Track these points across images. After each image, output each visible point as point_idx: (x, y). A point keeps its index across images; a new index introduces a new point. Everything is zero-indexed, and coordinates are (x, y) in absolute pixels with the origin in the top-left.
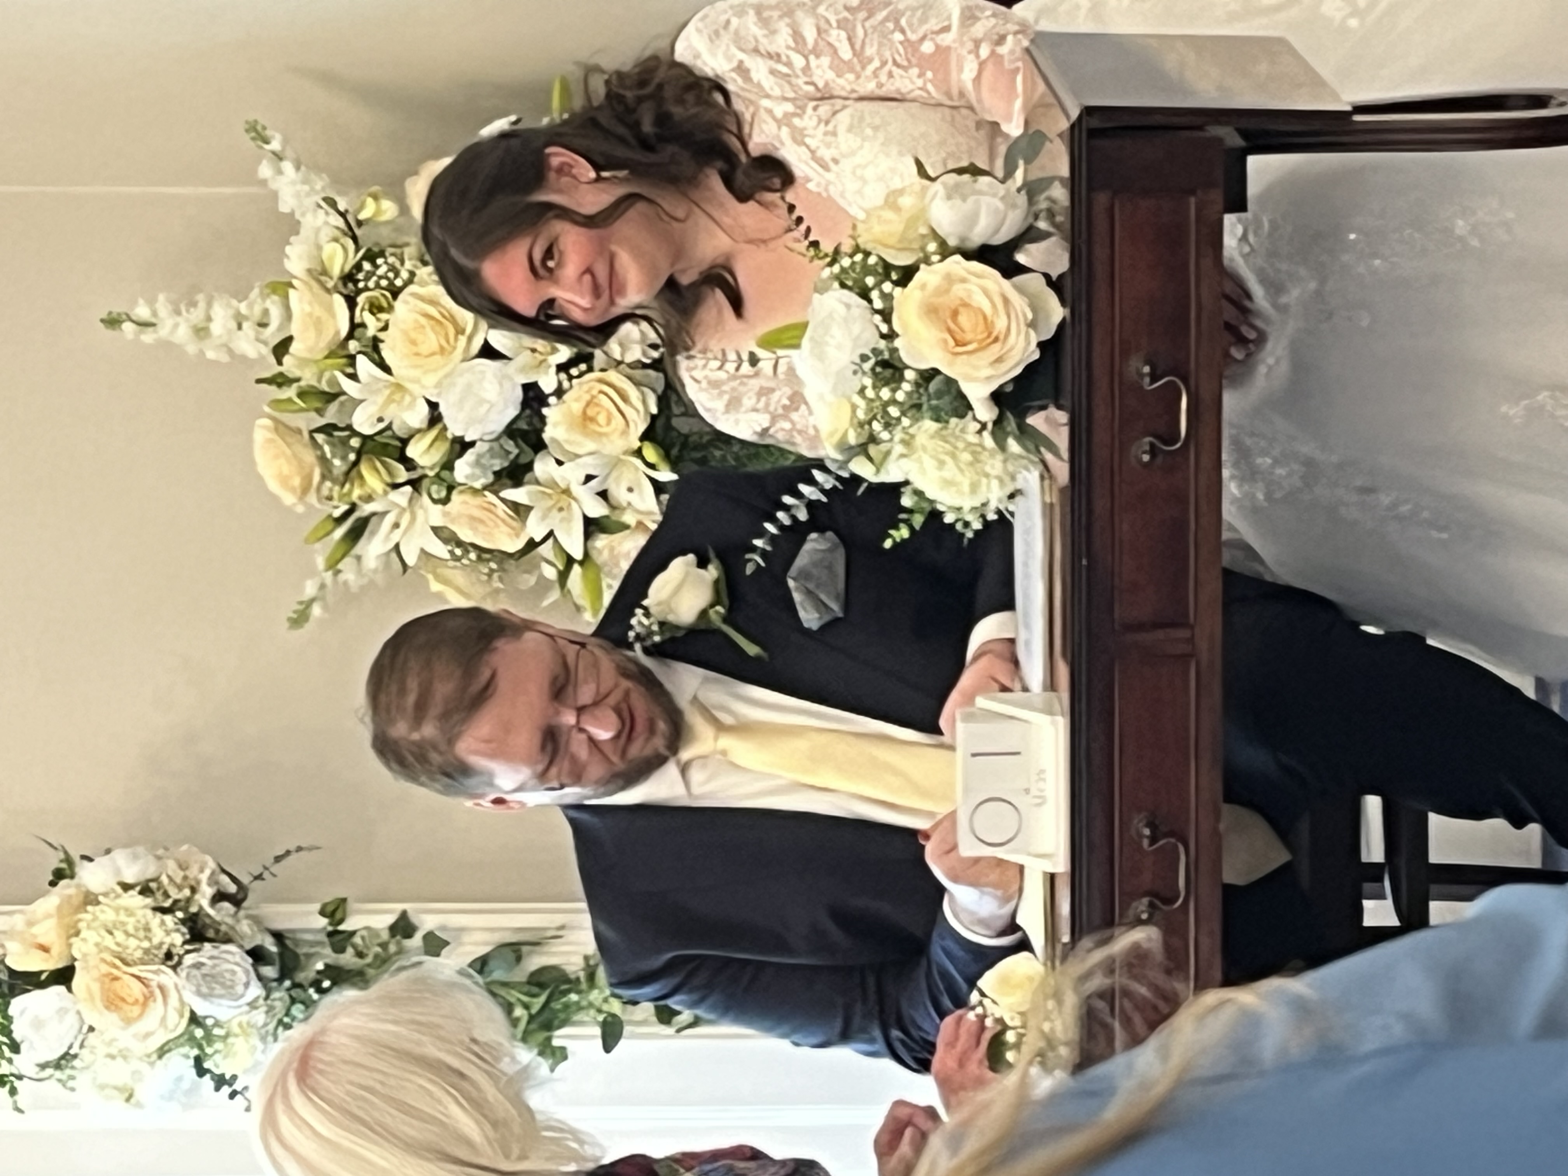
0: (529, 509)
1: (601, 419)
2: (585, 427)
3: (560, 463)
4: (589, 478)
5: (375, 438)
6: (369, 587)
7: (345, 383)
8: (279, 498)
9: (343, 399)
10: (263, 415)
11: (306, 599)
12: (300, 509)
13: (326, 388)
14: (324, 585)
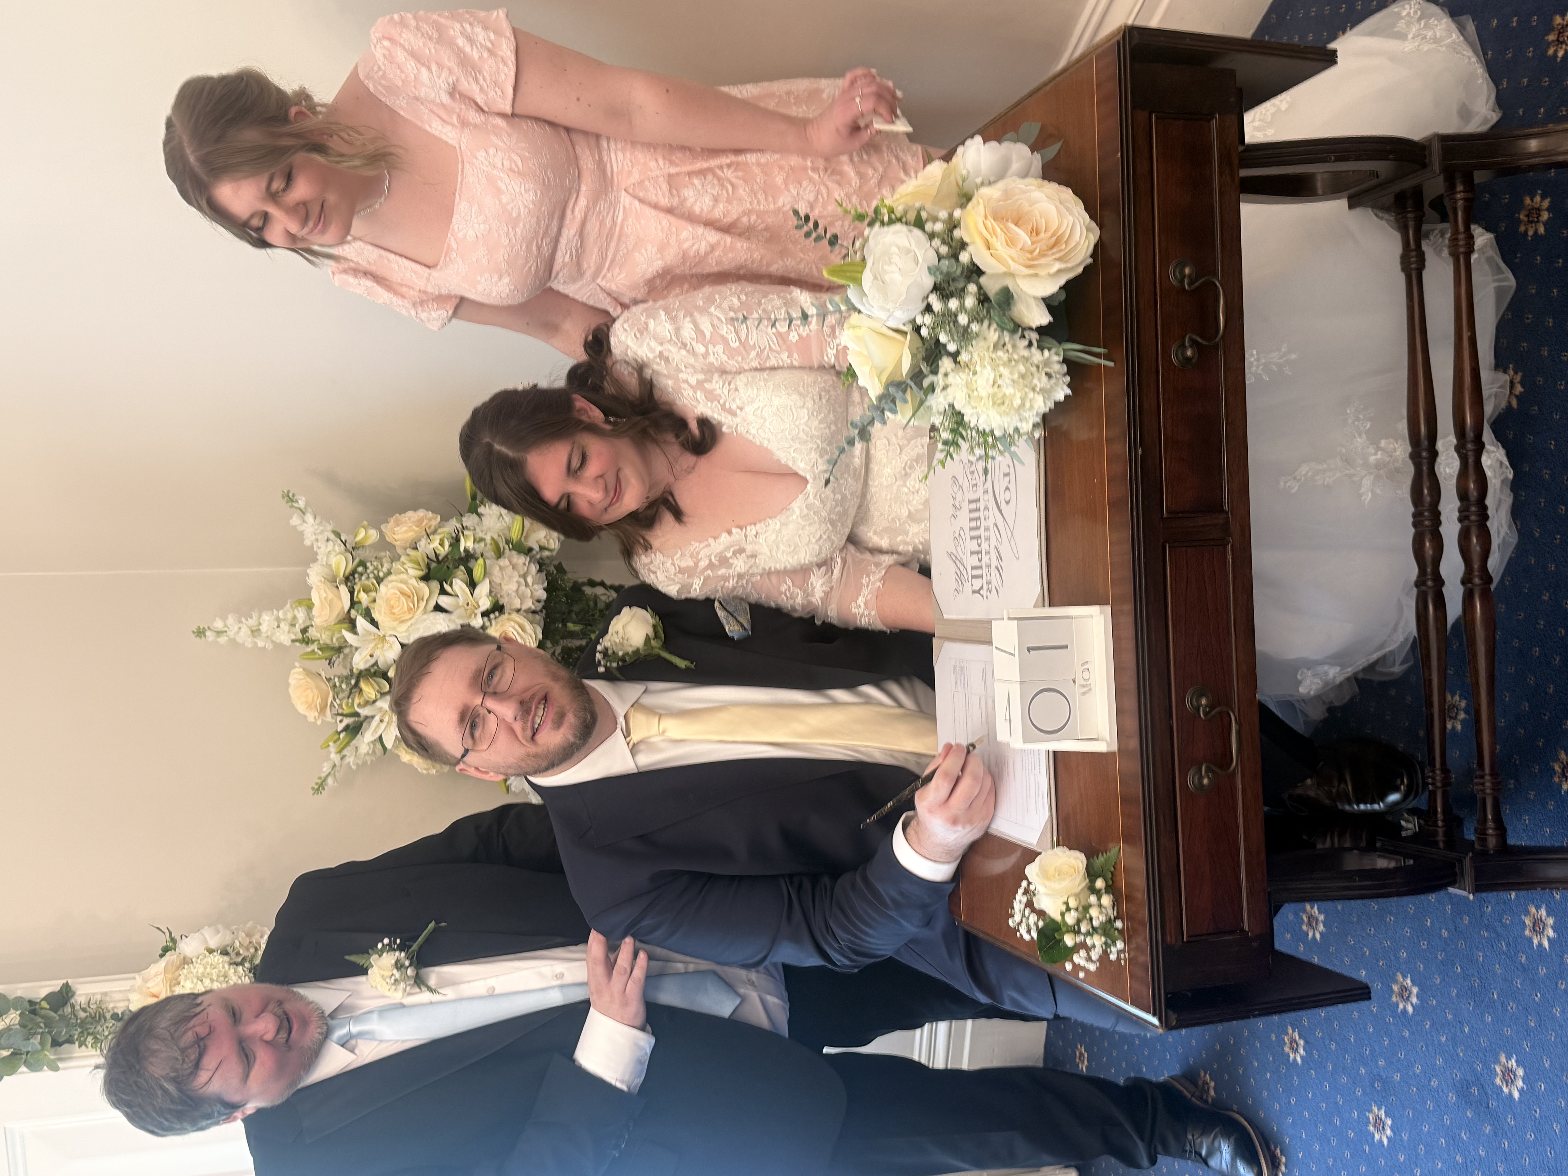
5: (368, 670)
6: (363, 766)
7: (349, 636)
8: (305, 717)
9: (346, 651)
10: (296, 667)
11: (323, 775)
12: (319, 722)
13: (337, 645)
14: (335, 766)
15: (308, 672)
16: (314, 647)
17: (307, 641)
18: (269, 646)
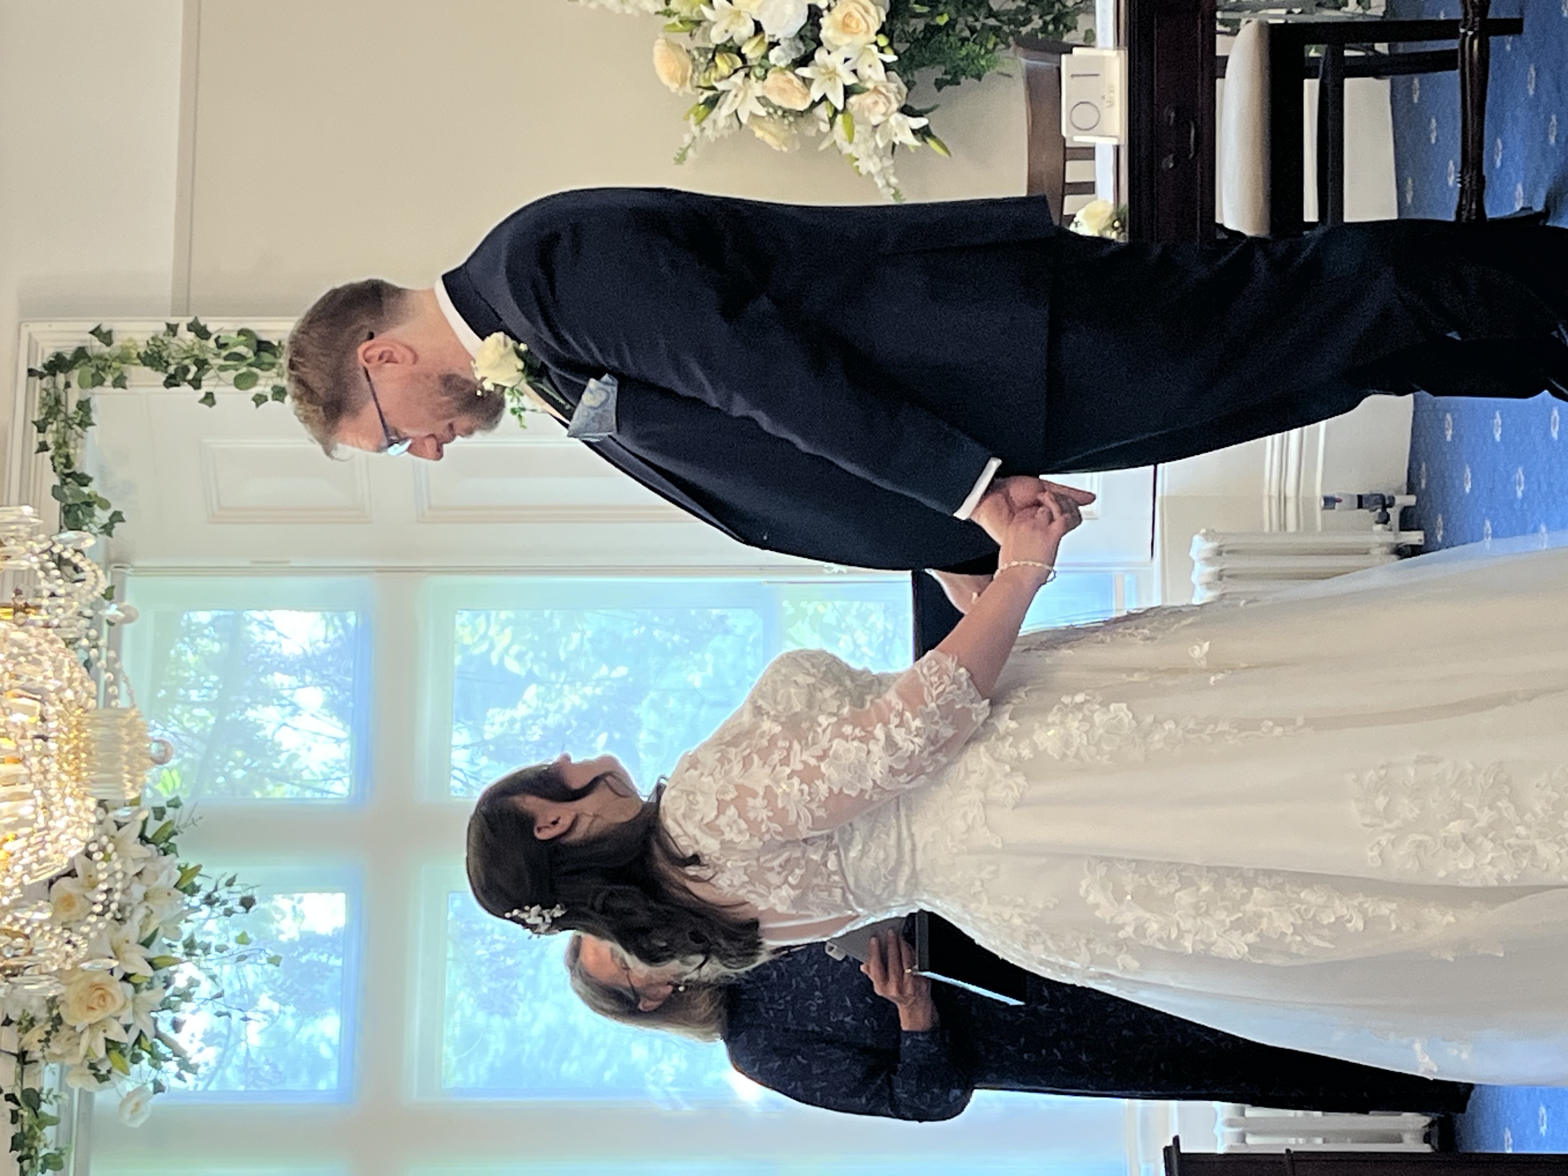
0: (811, 80)
1: (853, 24)
2: (843, 29)
3: (829, 53)
4: (846, 60)
5: (724, 45)
6: (720, 140)
7: (706, 11)
8: (668, 88)
9: (705, 24)
10: (658, 38)
11: (685, 146)
12: (680, 93)
13: (695, 17)
14: (694, 138)
15: (669, 43)
16: (675, 20)
17: (668, 14)
18: (637, 14)
